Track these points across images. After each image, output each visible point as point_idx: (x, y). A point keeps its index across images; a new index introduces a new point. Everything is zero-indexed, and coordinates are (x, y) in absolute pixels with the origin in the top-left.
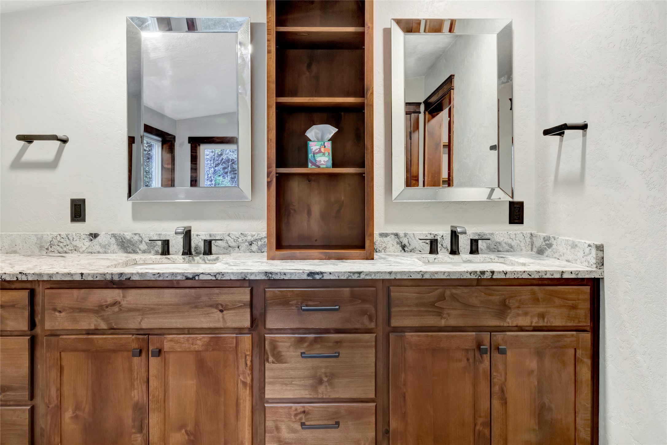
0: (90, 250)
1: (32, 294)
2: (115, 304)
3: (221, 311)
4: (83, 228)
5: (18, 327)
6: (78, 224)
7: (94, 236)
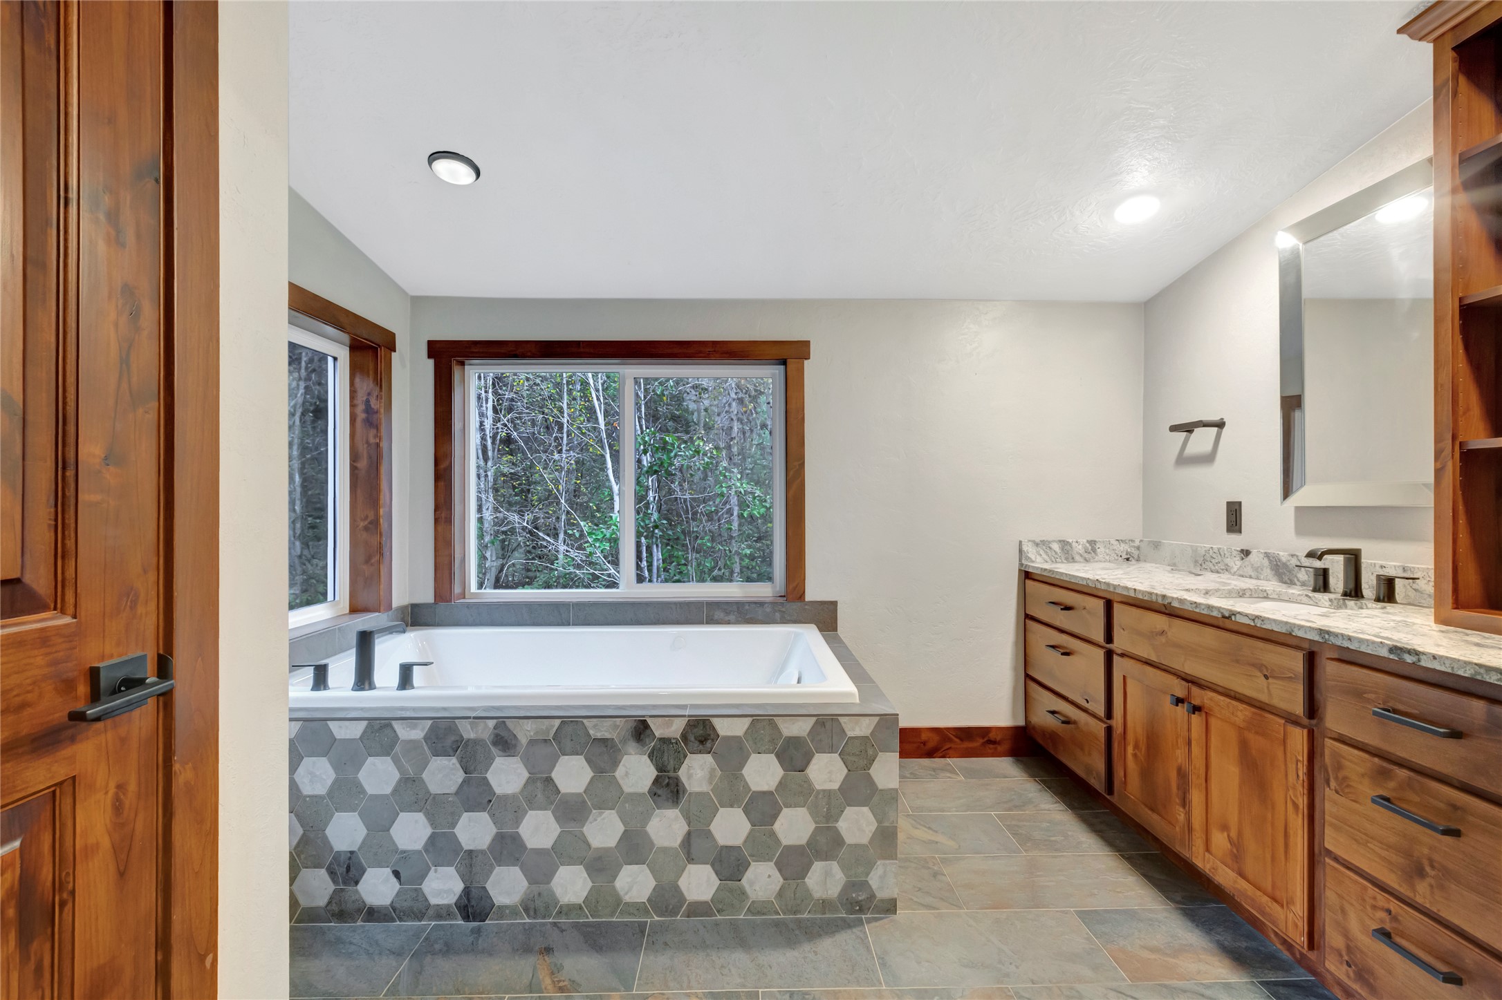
0: (1241, 573)
1: (1108, 606)
2: (1163, 632)
3: (1266, 677)
4: (1238, 542)
5: (1099, 637)
6: (1234, 536)
7: (1246, 553)
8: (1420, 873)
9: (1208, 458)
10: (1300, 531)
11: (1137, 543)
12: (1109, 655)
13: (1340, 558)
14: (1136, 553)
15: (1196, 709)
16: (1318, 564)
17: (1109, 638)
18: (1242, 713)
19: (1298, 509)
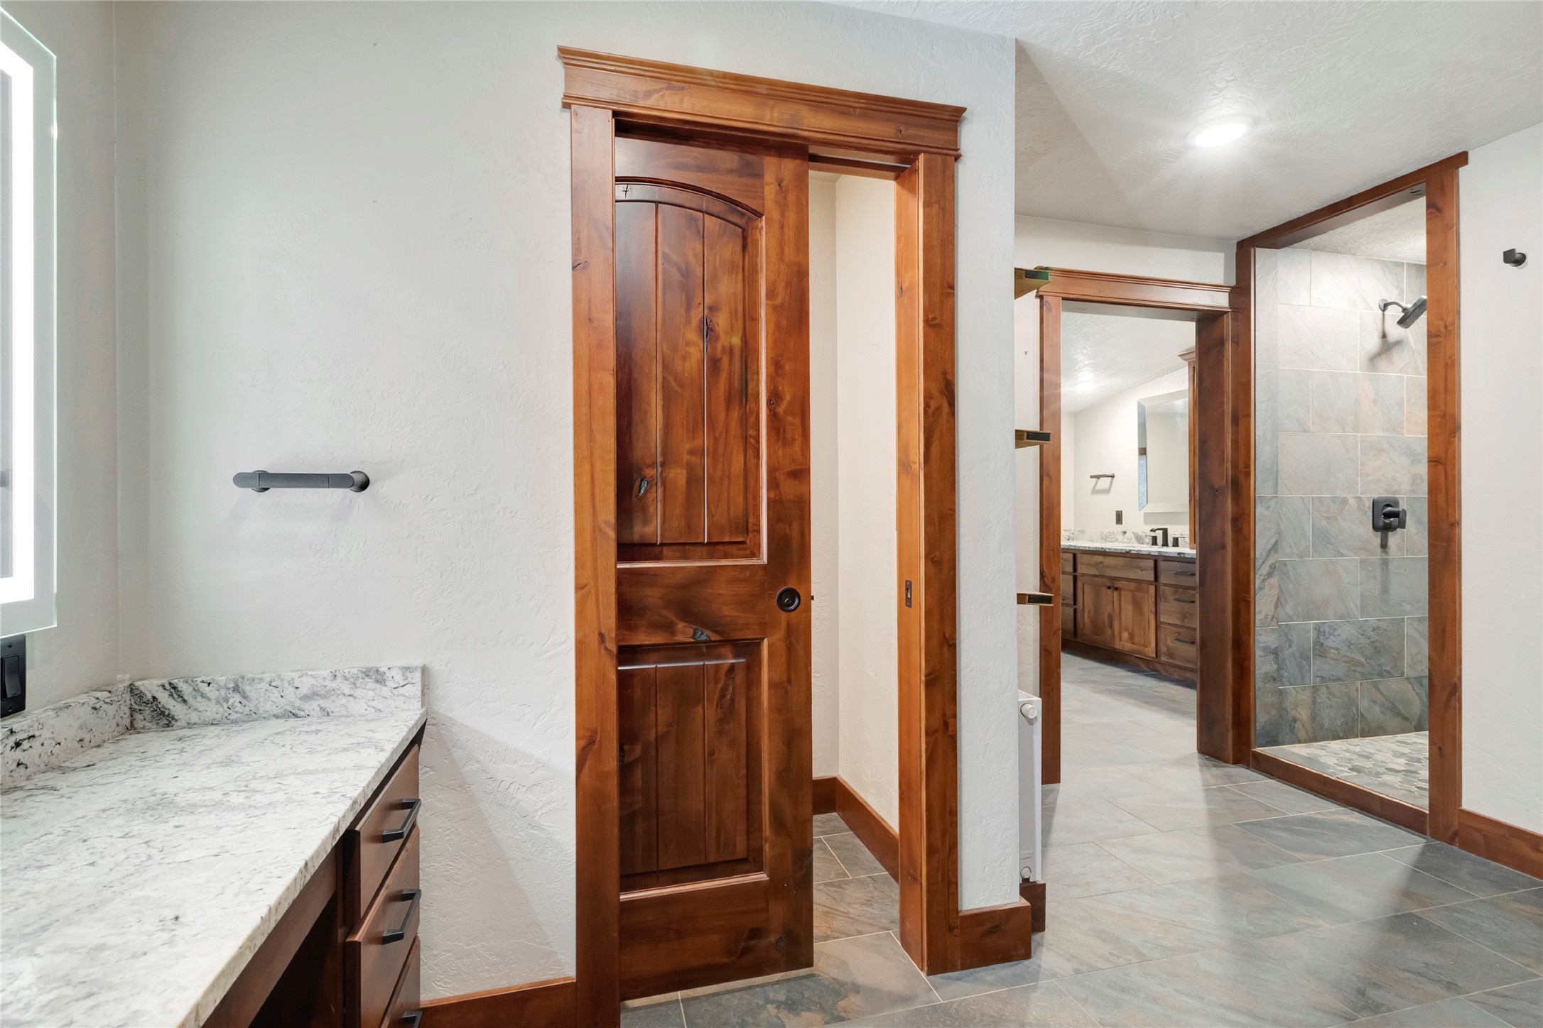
1: (1075, 556)
2: (1101, 563)
3: (1142, 571)
4: (1120, 528)
5: (1070, 569)
6: (1119, 526)
7: (1125, 533)
8: (1185, 617)
9: (1107, 491)
10: (1146, 521)
11: (1072, 531)
12: (1075, 579)
13: (1161, 532)
14: (1072, 536)
15: (1116, 589)
16: (1153, 534)
17: (1075, 570)
18: (1133, 585)
19: (1145, 513)
